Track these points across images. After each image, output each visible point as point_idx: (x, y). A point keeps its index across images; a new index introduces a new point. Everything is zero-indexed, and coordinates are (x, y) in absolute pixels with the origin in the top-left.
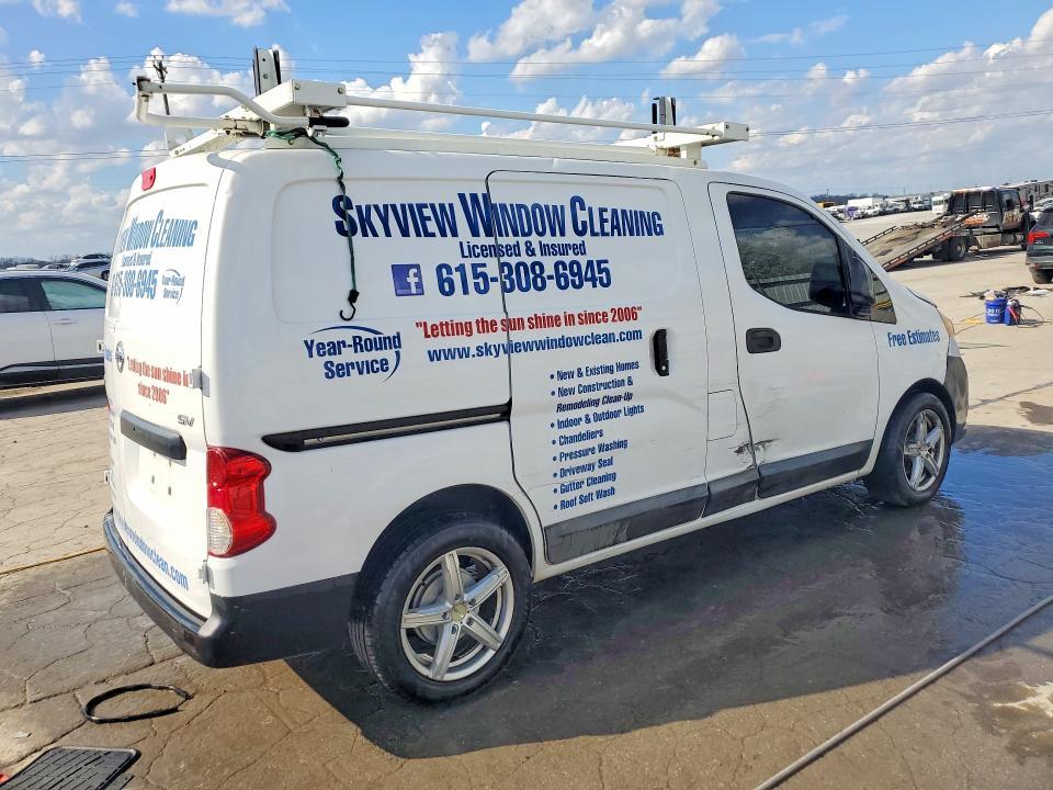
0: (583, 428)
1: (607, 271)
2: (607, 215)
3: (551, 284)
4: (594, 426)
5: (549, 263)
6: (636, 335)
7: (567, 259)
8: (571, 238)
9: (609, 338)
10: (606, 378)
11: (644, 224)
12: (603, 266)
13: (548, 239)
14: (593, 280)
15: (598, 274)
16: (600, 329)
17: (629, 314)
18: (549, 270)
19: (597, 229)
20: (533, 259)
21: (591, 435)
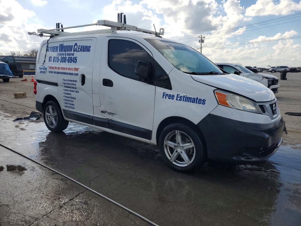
0: (68, 92)
1: (76, 59)
2: (80, 47)
3: (67, 61)
4: (70, 92)
5: (67, 57)
6: (77, 74)
7: (70, 57)
8: (72, 52)
9: (72, 74)
10: (71, 83)
11: (86, 49)
12: (76, 58)
13: (69, 52)
14: (74, 61)
15: (74, 60)
16: (71, 72)
17: (76, 69)
18: (67, 59)
19: (77, 50)
20: (66, 56)
21: (69, 94)
